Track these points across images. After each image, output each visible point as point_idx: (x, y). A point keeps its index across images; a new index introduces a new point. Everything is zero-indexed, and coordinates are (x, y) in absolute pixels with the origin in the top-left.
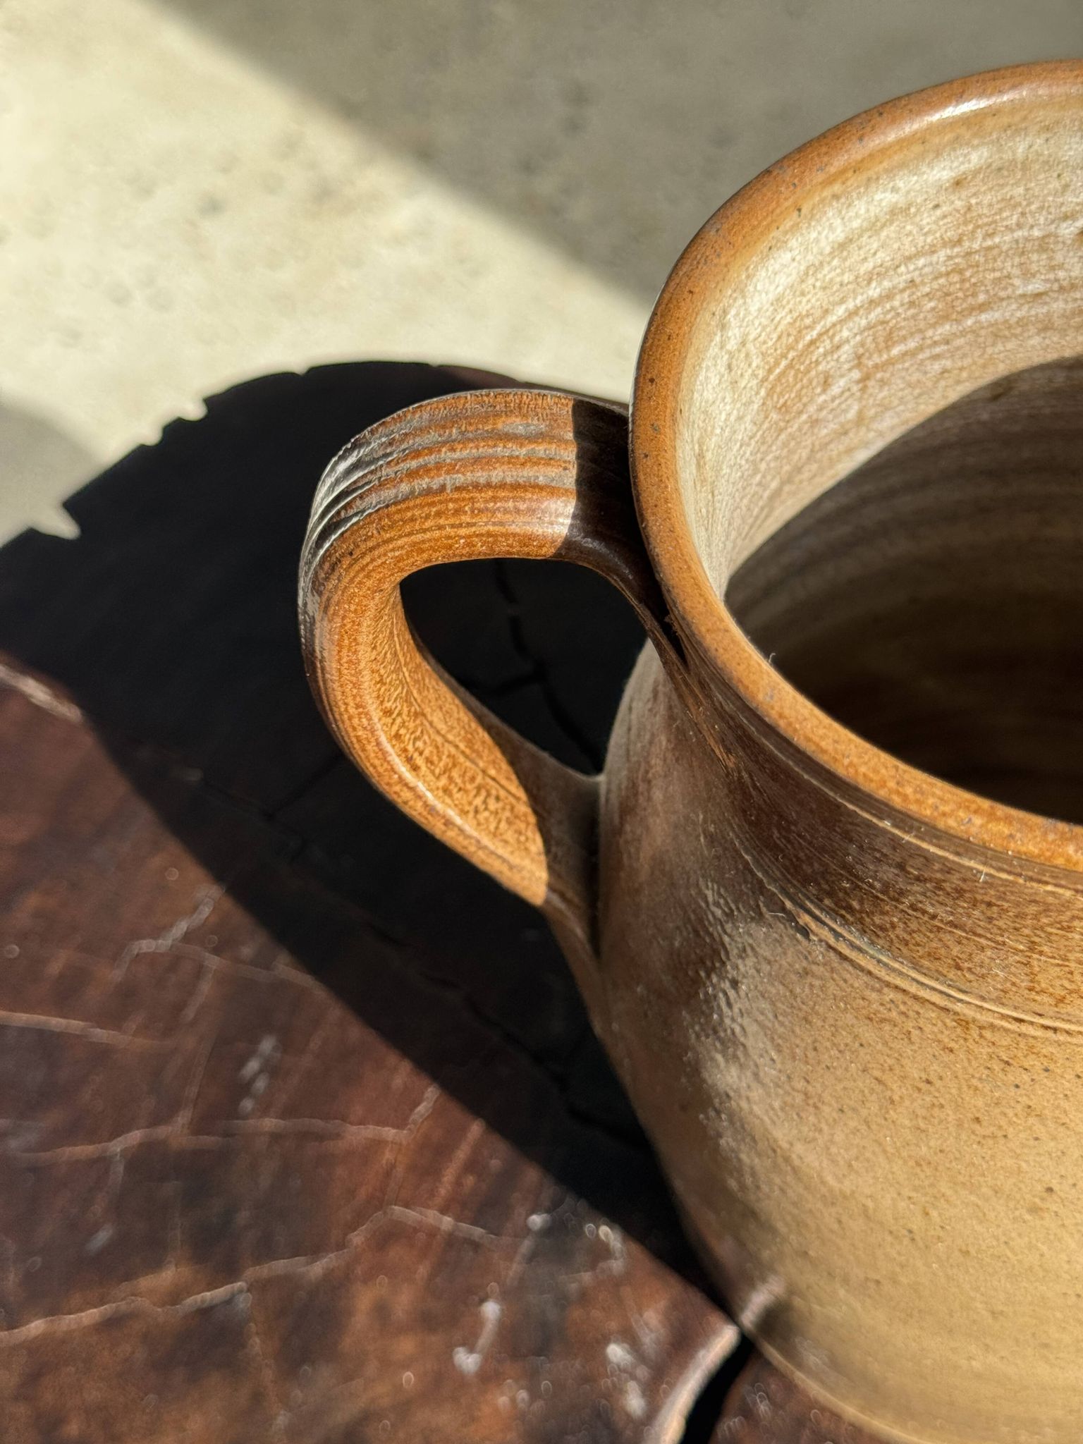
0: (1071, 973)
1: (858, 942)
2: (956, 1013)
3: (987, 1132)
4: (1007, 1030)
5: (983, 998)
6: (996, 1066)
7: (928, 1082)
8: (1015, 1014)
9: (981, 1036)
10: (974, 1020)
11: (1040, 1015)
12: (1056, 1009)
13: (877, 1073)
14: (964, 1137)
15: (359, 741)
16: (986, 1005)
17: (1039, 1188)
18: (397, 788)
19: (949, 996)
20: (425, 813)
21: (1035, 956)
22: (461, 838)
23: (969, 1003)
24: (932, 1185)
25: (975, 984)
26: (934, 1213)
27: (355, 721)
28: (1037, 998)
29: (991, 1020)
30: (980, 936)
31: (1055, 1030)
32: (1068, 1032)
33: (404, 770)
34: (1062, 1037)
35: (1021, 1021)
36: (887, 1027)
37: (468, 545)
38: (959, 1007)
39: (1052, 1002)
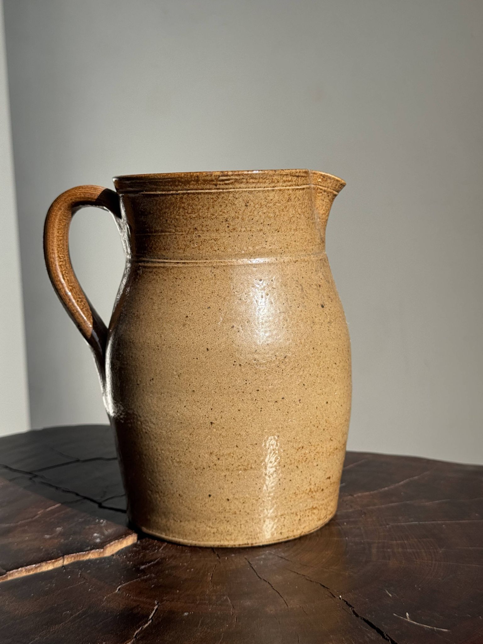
0: (184, 237)
1: (147, 259)
2: (166, 267)
3: (173, 302)
4: (176, 267)
5: (171, 259)
6: (174, 280)
7: (161, 292)
8: (177, 261)
9: (171, 272)
10: (169, 267)
11: (182, 259)
12: (184, 255)
13: (151, 297)
14: (168, 306)
15: (52, 263)
16: (171, 261)
17: (185, 316)
18: (59, 283)
19: (164, 262)
20: (65, 294)
21: (177, 233)
22: (72, 306)
23: (168, 262)
24: (162, 326)
25: (168, 254)
26: (163, 336)
27: (51, 255)
28: (180, 252)
29: (172, 265)
30: (166, 232)
31: (185, 263)
32: (187, 263)
33: (61, 276)
34: (186, 265)
35: (178, 263)
36: (153, 282)
37: (80, 194)
38: (167, 265)
39: (182, 251)
